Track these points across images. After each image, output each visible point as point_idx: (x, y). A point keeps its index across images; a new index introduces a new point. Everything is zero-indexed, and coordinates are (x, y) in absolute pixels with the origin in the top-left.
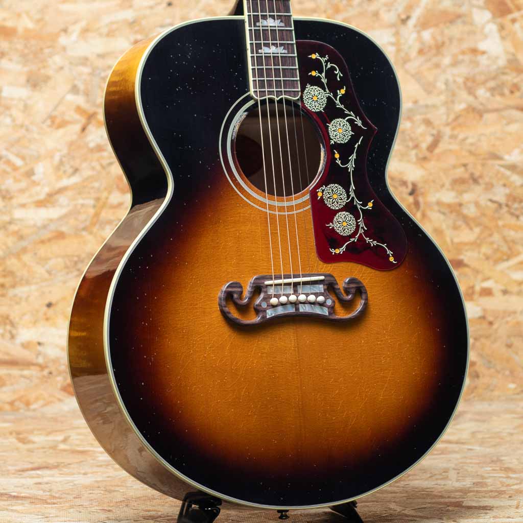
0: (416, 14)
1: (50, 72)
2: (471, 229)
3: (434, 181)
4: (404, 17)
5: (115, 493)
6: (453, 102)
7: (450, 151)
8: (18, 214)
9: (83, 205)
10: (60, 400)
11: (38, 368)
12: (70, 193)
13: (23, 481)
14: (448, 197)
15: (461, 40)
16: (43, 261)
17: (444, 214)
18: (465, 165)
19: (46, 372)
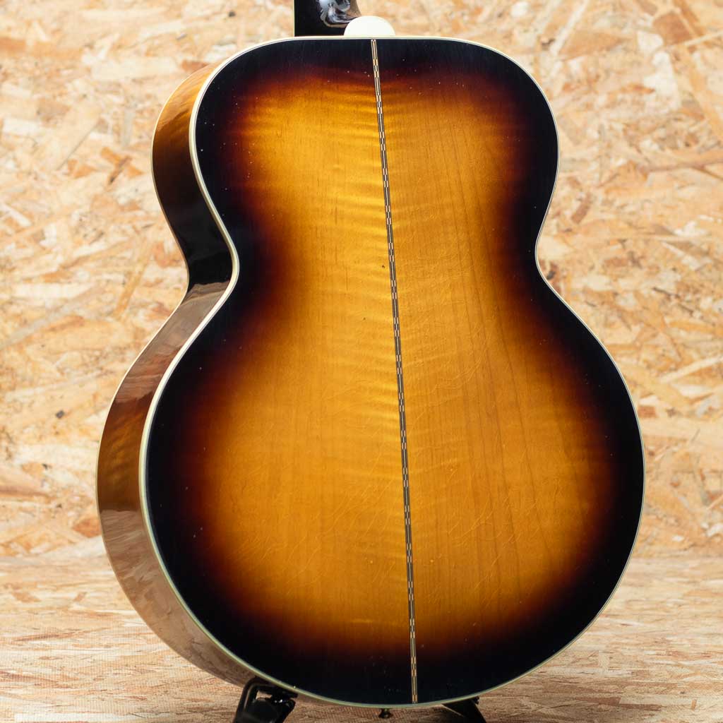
0: (563, 36)
1: (70, 102)
2: (629, 327)
3: (580, 262)
4: (545, 40)
5: (150, 675)
6: (608, 156)
7: (603, 221)
8: (21, 291)
9: (108, 281)
10: (71, 542)
11: (42, 499)
12: (91, 265)
13: (25, 654)
14: (599, 283)
15: (620, 73)
16: (54, 354)
17: (593, 306)
18: (622, 241)
19: (53, 505)
